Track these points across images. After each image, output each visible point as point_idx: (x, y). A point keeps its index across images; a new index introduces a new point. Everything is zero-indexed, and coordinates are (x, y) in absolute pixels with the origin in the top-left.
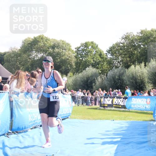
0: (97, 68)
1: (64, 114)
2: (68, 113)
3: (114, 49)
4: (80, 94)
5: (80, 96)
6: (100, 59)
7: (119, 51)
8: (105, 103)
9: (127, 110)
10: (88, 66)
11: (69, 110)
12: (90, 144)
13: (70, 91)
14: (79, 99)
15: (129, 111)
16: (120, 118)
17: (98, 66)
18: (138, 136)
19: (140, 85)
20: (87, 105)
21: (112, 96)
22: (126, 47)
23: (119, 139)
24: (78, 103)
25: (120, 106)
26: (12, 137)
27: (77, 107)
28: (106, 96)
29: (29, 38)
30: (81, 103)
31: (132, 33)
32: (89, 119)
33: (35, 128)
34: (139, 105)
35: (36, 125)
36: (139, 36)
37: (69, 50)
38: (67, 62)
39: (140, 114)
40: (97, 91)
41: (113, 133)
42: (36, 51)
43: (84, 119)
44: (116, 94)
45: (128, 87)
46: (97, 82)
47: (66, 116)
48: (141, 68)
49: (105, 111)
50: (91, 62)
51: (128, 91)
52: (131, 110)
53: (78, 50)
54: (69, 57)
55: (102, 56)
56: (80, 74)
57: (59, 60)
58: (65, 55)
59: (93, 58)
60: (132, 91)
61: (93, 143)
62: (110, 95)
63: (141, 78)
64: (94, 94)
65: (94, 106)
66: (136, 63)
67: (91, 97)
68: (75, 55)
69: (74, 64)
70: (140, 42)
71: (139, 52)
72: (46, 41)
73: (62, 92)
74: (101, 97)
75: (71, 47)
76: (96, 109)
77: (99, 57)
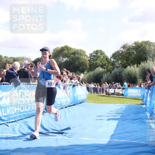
0: (104, 68)
1: (81, 100)
2: (84, 98)
3: (116, 55)
4: (92, 86)
5: (92, 87)
6: (106, 62)
7: (119, 57)
8: (110, 92)
9: (124, 97)
10: (98, 67)
11: (85, 97)
12: (100, 120)
13: (86, 84)
14: (91, 89)
15: (126, 98)
16: (119, 102)
17: (104, 66)
18: (133, 115)
19: (133, 80)
20: (97, 93)
21: (115, 87)
22: (124, 54)
23: (119, 117)
24: (91, 92)
25: (120, 94)
26: (47, 115)
27: (90, 95)
28: (110, 88)
29: (58, 48)
30: (93, 92)
31: (128, 44)
32: (98, 103)
33: (62, 108)
34: (133, 94)
35: (62, 107)
36: (133, 46)
37: (85, 56)
38: (83, 64)
39: (133, 100)
40: (104, 84)
41: (115, 113)
42: (62, 57)
43: (95, 102)
44: (117, 86)
45: (125, 81)
46: (104, 78)
47: (83, 101)
48: (134, 68)
49: (109, 98)
50: (100, 64)
51: (125, 84)
52: (127, 97)
53: (91, 56)
54: (85, 61)
55: (108, 60)
56: (92, 72)
57: (77, 63)
58: (82, 59)
59: (101, 61)
60: (128, 84)
61: (101, 120)
62: (113, 86)
63: (135, 75)
64: (102, 86)
65: (102, 94)
66: (131, 65)
67: (99, 88)
68: (89, 59)
69: (88, 65)
70: (133, 50)
71: (133, 57)
72: (70, 50)
73: (80, 85)
74: (107, 88)
75: (86, 53)
76: (103, 96)
77: (106, 60)
